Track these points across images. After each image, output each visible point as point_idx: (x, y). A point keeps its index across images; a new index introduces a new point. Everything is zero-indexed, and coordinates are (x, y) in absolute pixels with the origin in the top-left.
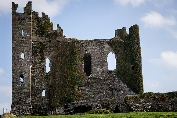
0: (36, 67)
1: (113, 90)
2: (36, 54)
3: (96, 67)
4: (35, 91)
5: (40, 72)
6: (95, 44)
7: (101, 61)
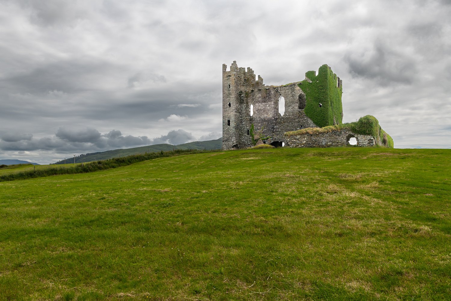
0: (243, 113)
1: (301, 127)
2: (243, 102)
3: (288, 108)
4: (242, 131)
5: (246, 116)
6: (287, 88)
7: (293, 102)
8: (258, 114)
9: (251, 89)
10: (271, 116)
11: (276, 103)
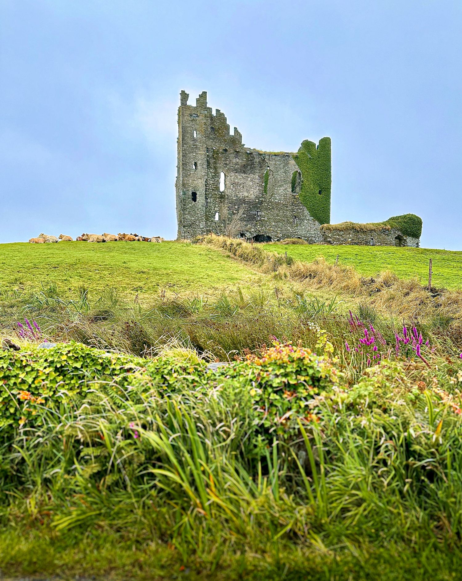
1: (295, 218)
3: (278, 189)
4: (207, 213)
5: (213, 190)
6: (279, 158)
7: (285, 181)
9: (223, 147)
10: (253, 197)
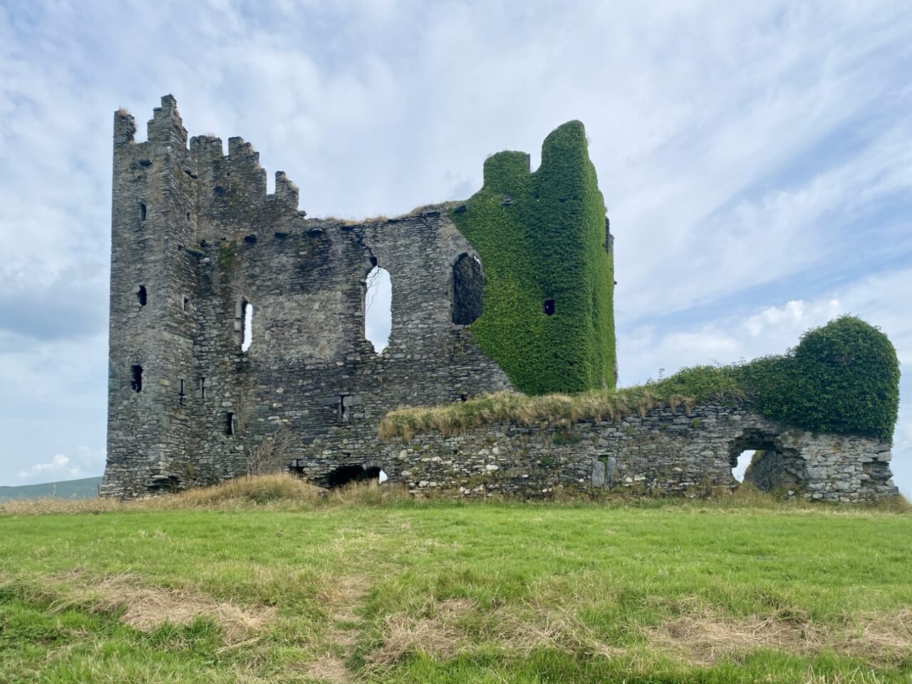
0: (207, 336)
2: (210, 288)
4: (203, 419)
6: (404, 229)
7: (426, 292)
8: (273, 341)
9: (246, 231)
10: (328, 354)
11: (356, 295)
